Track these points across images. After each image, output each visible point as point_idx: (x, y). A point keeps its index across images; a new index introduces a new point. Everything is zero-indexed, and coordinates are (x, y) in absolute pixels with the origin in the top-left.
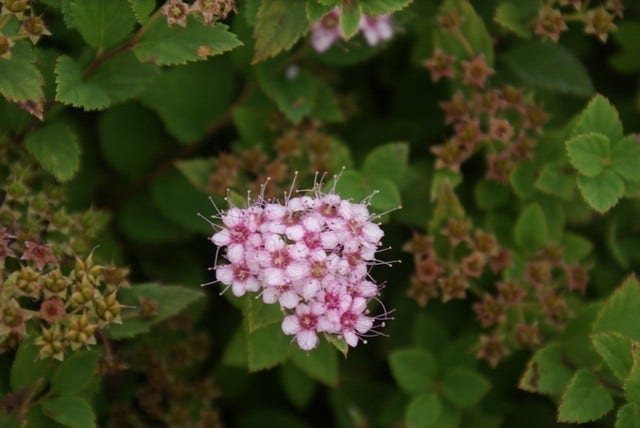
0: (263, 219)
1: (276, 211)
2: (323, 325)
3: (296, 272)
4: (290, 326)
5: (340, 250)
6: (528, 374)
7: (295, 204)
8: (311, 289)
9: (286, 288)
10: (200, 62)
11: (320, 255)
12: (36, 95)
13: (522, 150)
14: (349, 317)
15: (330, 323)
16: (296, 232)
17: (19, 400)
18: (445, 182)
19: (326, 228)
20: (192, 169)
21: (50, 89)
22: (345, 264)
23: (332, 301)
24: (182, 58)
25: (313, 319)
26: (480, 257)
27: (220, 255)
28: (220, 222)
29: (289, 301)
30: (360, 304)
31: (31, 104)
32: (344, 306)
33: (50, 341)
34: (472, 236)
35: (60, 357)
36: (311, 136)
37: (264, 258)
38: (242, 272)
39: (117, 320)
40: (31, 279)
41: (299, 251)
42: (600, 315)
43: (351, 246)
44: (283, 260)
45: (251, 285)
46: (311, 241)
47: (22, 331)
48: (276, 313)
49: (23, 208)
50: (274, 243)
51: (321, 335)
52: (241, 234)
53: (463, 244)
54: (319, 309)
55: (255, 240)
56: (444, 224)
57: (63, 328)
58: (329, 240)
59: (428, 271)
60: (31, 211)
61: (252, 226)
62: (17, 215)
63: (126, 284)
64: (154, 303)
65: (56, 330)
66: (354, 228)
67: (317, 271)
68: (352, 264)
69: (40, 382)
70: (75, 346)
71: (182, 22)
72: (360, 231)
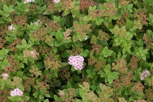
0: (73, 58)
1: (74, 57)
2: (78, 68)
3: (76, 63)
4: (75, 68)
5: (80, 61)
6: (99, 72)
7: (76, 57)
8: (77, 64)
9: (75, 64)
10: (68, 43)
11: (78, 61)
12: (53, 46)
13: (99, 51)
14: (80, 67)
15: (79, 68)
16: (76, 59)
17: (51, 73)
18: (92, 54)
19: (79, 59)
20: (68, 51)
21: (54, 45)
22: (80, 62)
23: (79, 66)
24: (66, 42)
25: (77, 67)
26: (95, 61)
27: (69, 61)
28: (69, 58)
29: (75, 65)
30: (82, 66)
31: (52, 46)
32: (80, 66)
33: (53, 68)
34: (94, 59)
35: (54, 70)
36: (79, 48)
37: (73, 62)
38: (71, 63)
39: (60, 66)
40: (52, 63)
41: (76, 61)
42: (106, 67)
43: (81, 61)
44: (74, 62)
45: (72, 64)
46: (77, 60)
47: (51, 67)
48: (74, 66)
49: (51, 55)
50: (74, 60)
51: (78, 69)
52: (71, 59)
53: (93, 60)
54: (78, 66)
55: (72, 60)
56: (91, 58)
57: (55, 67)
58: (79, 60)
59: (90, 62)
60: (52, 55)
61: (72, 58)
62: (51, 56)
63: (61, 63)
64: (63, 64)
65: (54, 67)
66: (81, 59)
67: (77, 63)
68: (81, 62)
69: (52, 72)
70: (56, 69)
71: (66, 40)
72: (82, 59)
